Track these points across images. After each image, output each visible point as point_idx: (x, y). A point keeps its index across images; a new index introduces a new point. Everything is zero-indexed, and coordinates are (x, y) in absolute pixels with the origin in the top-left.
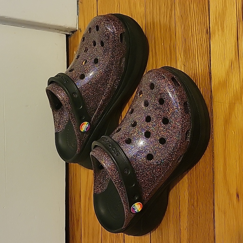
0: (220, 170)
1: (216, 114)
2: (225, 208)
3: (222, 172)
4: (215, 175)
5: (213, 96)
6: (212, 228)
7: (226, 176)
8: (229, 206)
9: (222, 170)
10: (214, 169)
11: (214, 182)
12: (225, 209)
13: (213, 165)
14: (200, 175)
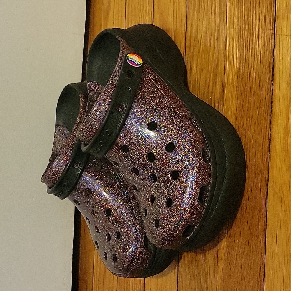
0: (279, 136)
1: (279, 53)
2: (283, 191)
3: (282, 138)
4: (272, 143)
5: (277, 26)
6: (262, 220)
7: (288, 143)
8: (288, 188)
9: (282, 136)
10: (270, 135)
11: (269, 153)
12: (283, 193)
13: (270, 129)
14: (251, 144)
